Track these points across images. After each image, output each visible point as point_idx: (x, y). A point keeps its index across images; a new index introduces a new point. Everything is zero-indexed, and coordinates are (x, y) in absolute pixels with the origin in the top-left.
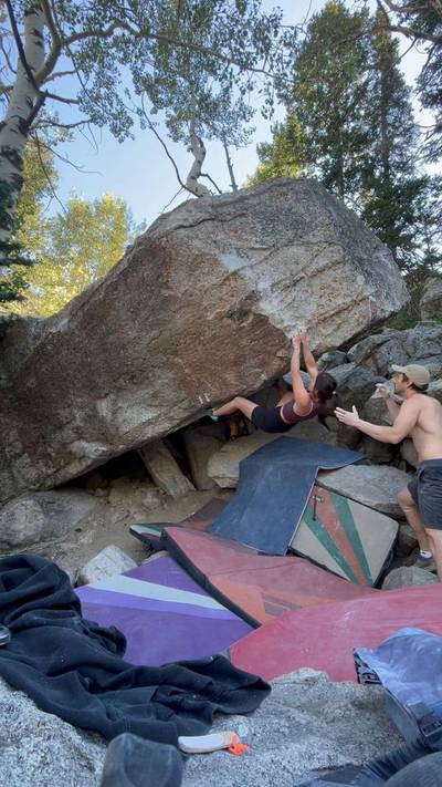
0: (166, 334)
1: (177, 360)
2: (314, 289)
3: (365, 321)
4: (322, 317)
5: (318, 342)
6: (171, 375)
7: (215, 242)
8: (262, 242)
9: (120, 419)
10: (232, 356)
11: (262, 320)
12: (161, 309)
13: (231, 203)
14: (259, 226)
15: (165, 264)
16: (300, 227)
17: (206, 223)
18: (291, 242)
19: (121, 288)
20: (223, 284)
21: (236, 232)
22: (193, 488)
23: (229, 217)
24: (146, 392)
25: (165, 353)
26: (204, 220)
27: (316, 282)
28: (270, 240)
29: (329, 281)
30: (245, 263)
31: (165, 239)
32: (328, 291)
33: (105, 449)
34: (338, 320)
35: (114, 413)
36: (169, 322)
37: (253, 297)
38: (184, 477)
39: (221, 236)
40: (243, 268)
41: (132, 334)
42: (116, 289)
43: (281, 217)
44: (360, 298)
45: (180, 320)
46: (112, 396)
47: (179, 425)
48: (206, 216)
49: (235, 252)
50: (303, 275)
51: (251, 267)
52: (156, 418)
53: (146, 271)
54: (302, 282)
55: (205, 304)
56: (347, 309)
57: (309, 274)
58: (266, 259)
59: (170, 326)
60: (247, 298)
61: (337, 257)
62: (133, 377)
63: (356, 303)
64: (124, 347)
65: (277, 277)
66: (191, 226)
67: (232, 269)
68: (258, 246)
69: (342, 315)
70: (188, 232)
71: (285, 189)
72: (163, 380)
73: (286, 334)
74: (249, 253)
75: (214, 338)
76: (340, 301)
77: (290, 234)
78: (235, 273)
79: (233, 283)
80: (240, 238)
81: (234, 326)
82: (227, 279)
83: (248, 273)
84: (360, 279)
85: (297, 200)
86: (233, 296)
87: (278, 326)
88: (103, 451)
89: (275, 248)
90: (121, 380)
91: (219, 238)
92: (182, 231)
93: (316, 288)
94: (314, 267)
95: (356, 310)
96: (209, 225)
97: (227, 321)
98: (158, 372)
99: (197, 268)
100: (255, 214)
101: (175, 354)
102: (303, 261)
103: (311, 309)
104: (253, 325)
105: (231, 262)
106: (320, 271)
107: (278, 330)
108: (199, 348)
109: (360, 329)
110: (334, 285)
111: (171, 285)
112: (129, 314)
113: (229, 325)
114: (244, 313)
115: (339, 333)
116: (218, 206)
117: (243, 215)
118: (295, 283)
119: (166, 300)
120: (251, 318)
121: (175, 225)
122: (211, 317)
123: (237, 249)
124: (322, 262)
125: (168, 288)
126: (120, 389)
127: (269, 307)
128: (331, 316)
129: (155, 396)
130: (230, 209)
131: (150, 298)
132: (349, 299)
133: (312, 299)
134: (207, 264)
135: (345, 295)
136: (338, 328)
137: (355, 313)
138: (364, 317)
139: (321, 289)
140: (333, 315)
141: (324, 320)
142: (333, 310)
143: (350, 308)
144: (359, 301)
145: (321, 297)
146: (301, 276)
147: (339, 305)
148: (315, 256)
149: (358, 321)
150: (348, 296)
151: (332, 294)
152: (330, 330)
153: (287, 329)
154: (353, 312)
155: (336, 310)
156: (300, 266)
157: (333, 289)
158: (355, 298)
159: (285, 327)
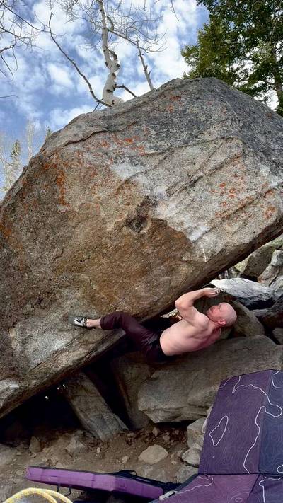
0: (68, 251)
1: (83, 277)
2: (214, 187)
3: (275, 214)
4: (225, 215)
5: (224, 242)
6: (79, 294)
7: (107, 154)
8: (156, 148)
9: (30, 350)
10: (138, 267)
11: (160, 225)
12: (59, 226)
13: (124, 113)
14: (153, 132)
15: (59, 181)
16: (195, 127)
17: (97, 136)
18: (186, 144)
19: (19, 209)
20: (118, 193)
21: (130, 141)
22: (124, 427)
23: (121, 128)
24: (54, 316)
25: (70, 270)
26: (94, 134)
27: (215, 179)
28: (164, 145)
29: (229, 176)
30: (139, 169)
31: (55, 156)
32: (229, 187)
33: (16, 386)
35: (24, 343)
36: (71, 237)
37: (148, 202)
38: (113, 415)
39: (114, 147)
40: (136, 175)
41: (35, 255)
42: (14, 211)
43: (175, 120)
44: (266, 190)
45: (81, 235)
46: (20, 325)
47: (95, 349)
48: (98, 129)
49: (127, 160)
50: (201, 174)
51: (146, 173)
52: (69, 345)
53: (41, 189)
54: (200, 181)
55: (103, 215)
56: (252, 202)
57: (207, 172)
58: (161, 162)
59: (71, 242)
60: (143, 204)
61: (235, 151)
62: (40, 301)
63: (262, 196)
64: (27, 269)
65: (173, 180)
66: (83, 141)
67: (124, 176)
68: (152, 151)
69: (247, 210)
70: (79, 147)
71: (178, 92)
72: (72, 300)
73: (188, 236)
74: (144, 159)
75: (116, 249)
76: (243, 196)
77: (185, 135)
78: (127, 181)
79: (126, 191)
80: (134, 147)
81: (134, 234)
82: (121, 188)
83: (143, 180)
84: (265, 170)
85: (192, 101)
86: (129, 204)
87: (179, 229)
88: (16, 389)
89: (170, 150)
90: (29, 306)
91: (111, 148)
92: (72, 147)
93: (216, 187)
94: (212, 164)
95: (263, 202)
96: (100, 138)
97: (126, 230)
98: (66, 292)
99: (90, 180)
100: (149, 121)
101: (80, 270)
102: (200, 161)
103: (213, 207)
104: (153, 231)
105: (123, 171)
106: (218, 168)
107: (179, 232)
108: (103, 262)
109: (270, 222)
110: (235, 180)
111: (66, 200)
112: (29, 234)
113: (129, 235)
114: (141, 220)
115: (247, 229)
116: (111, 117)
117: (135, 123)
118: (193, 184)
119: (64, 217)
120: (150, 224)
121: (64, 142)
122: (110, 227)
123: (131, 157)
124: (220, 158)
125: (64, 203)
126: (28, 315)
127: (167, 211)
128: (234, 213)
129: (66, 319)
130: (123, 119)
131: (47, 216)
132: (254, 193)
133: (213, 198)
134: (100, 176)
135: (248, 189)
136: (245, 224)
137: (262, 206)
138: (273, 209)
139: (222, 186)
140: (237, 211)
141: (229, 217)
142: (236, 206)
143: (255, 202)
144: (265, 193)
145: (222, 194)
146: (198, 175)
147: (242, 200)
148: (213, 154)
149: (266, 213)
150: (252, 190)
151: (234, 189)
152: (236, 227)
153: (188, 231)
154: (259, 206)
155: (240, 206)
156: (197, 166)
157: (235, 184)
158: (260, 191)
159: (186, 230)
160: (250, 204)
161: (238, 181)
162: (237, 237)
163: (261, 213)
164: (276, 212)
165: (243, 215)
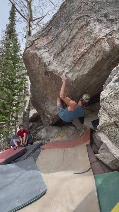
2: (72, 49)
4: (75, 62)
5: (76, 75)
9: (49, 110)
12: (36, 77)
13: (47, 26)
14: (54, 30)
15: (29, 63)
18: (62, 30)
20: (40, 63)
21: (48, 38)
24: (50, 102)
27: (72, 44)
29: (78, 40)
30: (46, 50)
34: (84, 60)
36: (40, 80)
40: (42, 54)
44: (95, 42)
49: (43, 48)
50: (67, 43)
51: (48, 51)
54: (66, 47)
56: (87, 51)
57: (69, 41)
58: (53, 44)
59: (40, 82)
62: (45, 98)
64: (39, 90)
65: (56, 51)
68: (51, 40)
69: (85, 56)
70: (29, 49)
72: (50, 98)
73: (60, 76)
74: (48, 45)
76: (83, 49)
80: (48, 40)
81: (48, 77)
83: (45, 55)
89: (57, 36)
91: (39, 45)
94: (71, 37)
95: (94, 49)
98: (48, 96)
99: (34, 60)
100: (55, 25)
101: (47, 90)
102: (67, 36)
103: (71, 59)
104: (51, 76)
105: (39, 53)
106: (73, 38)
107: (57, 75)
109: (98, 59)
111: (33, 69)
114: (47, 72)
115: (86, 67)
116: (43, 31)
118: (63, 50)
119: (35, 74)
120: (49, 73)
122: (44, 76)
123: (44, 46)
124: (74, 32)
127: (52, 67)
130: (47, 29)
132: (89, 45)
133: (71, 54)
134: (35, 58)
135: (86, 44)
136: (85, 64)
137: (93, 52)
138: (100, 52)
139: (74, 47)
140: (79, 58)
141: (77, 63)
142: (79, 56)
143: (89, 51)
144: (95, 43)
145: (74, 51)
146: (66, 45)
147: (82, 52)
148: (71, 30)
149: (96, 55)
150: (88, 44)
151: (79, 47)
152: (81, 67)
153: (60, 73)
154: (91, 52)
155: (81, 55)
156: (65, 40)
157: (80, 44)
158: (92, 43)
159: (59, 73)
160: (86, 53)
161: (81, 42)
162: (81, 72)
163: (93, 56)
164: (102, 52)
165: (83, 59)
